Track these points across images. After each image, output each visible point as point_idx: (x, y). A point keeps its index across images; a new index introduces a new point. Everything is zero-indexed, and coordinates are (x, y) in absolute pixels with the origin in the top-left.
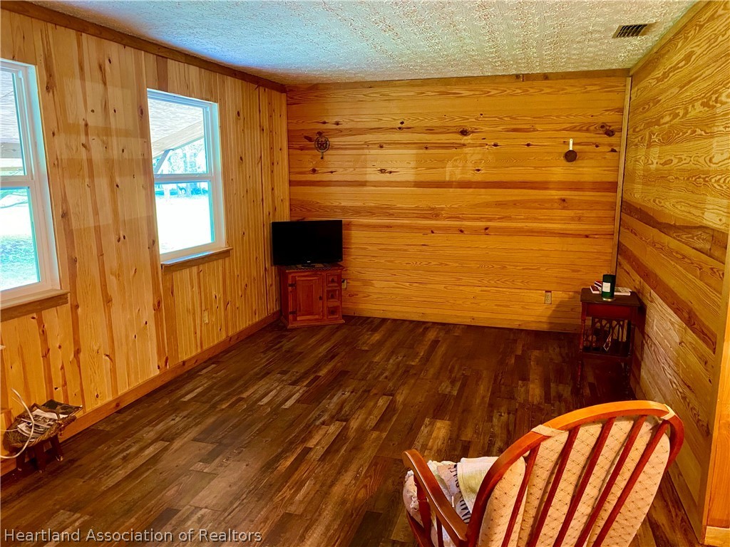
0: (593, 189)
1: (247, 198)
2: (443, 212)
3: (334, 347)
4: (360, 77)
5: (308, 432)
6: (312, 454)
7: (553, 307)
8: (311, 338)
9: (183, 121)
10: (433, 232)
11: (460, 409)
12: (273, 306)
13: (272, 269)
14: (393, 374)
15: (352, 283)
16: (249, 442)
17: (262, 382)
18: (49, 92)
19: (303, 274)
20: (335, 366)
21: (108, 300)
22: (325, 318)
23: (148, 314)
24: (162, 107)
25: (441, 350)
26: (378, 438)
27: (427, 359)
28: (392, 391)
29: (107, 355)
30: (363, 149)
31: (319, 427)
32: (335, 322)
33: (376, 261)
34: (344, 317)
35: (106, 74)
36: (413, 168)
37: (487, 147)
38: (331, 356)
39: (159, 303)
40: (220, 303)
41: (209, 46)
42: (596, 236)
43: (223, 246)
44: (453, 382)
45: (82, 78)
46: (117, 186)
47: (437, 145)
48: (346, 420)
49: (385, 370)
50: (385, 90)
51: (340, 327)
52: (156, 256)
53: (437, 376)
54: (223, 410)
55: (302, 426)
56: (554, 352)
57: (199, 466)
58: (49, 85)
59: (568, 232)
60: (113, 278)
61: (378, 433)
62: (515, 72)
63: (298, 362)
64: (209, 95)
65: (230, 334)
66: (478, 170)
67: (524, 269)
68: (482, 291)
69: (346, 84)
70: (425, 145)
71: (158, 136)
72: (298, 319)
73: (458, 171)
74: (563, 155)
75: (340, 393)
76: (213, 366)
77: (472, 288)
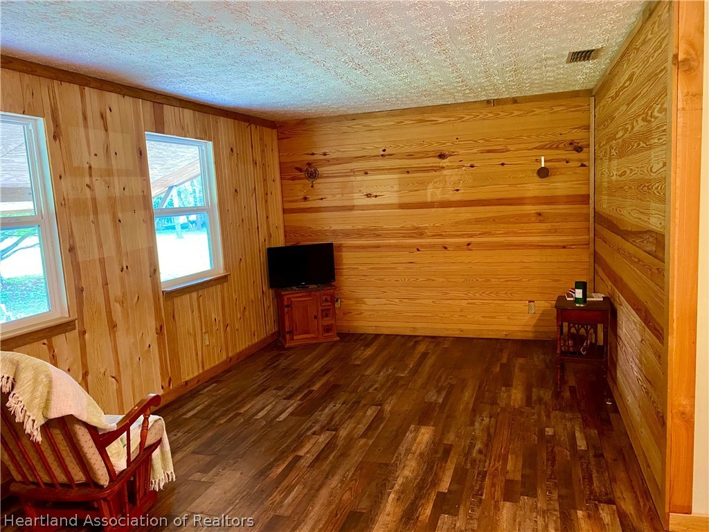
0: (567, 203)
1: (243, 227)
2: (427, 231)
3: (327, 363)
4: (343, 111)
5: (300, 441)
6: (302, 461)
7: (537, 316)
8: (307, 355)
9: (183, 159)
10: (418, 250)
11: (444, 416)
12: (271, 328)
13: (269, 293)
14: (382, 386)
15: (345, 302)
16: (245, 452)
17: (259, 398)
18: (56, 140)
19: (298, 295)
20: (328, 381)
21: (113, 326)
22: (320, 336)
23: (151, 337)
24: (162, 147)
25: (431, 360)
26: (365, 444)
27: (415, 371)
28: (381, 401)
29: (113, 377)
30: (350, 176)
31: (309, 438)
32: (330, 340)
33: (367, 280)
34: (338, 334)
35: (108, 122)
36: (397, 191)
37: (464, 168)
38: (325, 370)
39: (161, 327)
40: (219, 326)
41: (200, 91)
42: (573, 247)
43: (221, 272)
44: (439, 392)
45: (86, 126)
46: (120, 221)
47: (418, 169)
48: (336, 430)
49: (376, 382)
50: (366, 122)
51: (334, 344)
52: (157, 283)
53: (424, 386)
54: (221, 424)
55: (294, 437)
56: (538, 359)
57: (197, 476)
58: (56, 135)
59: (546, 244)
60: (117, 305)
61: (364, 440)
62: (485, 98)
63: (293, 378)
64: (203, 134)
65: (230, 355)
66: (458, 190)
67: (507, 281)
68: (468, 304)
69: (331, 118)
70: (407, 170)
71: (161, 174)
72: (295, 338)
73: (438, 192)
74: (536, 172)
75: (331, 405)
76: (214, 385)
77: (458, 301)
